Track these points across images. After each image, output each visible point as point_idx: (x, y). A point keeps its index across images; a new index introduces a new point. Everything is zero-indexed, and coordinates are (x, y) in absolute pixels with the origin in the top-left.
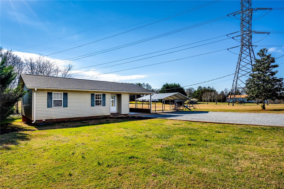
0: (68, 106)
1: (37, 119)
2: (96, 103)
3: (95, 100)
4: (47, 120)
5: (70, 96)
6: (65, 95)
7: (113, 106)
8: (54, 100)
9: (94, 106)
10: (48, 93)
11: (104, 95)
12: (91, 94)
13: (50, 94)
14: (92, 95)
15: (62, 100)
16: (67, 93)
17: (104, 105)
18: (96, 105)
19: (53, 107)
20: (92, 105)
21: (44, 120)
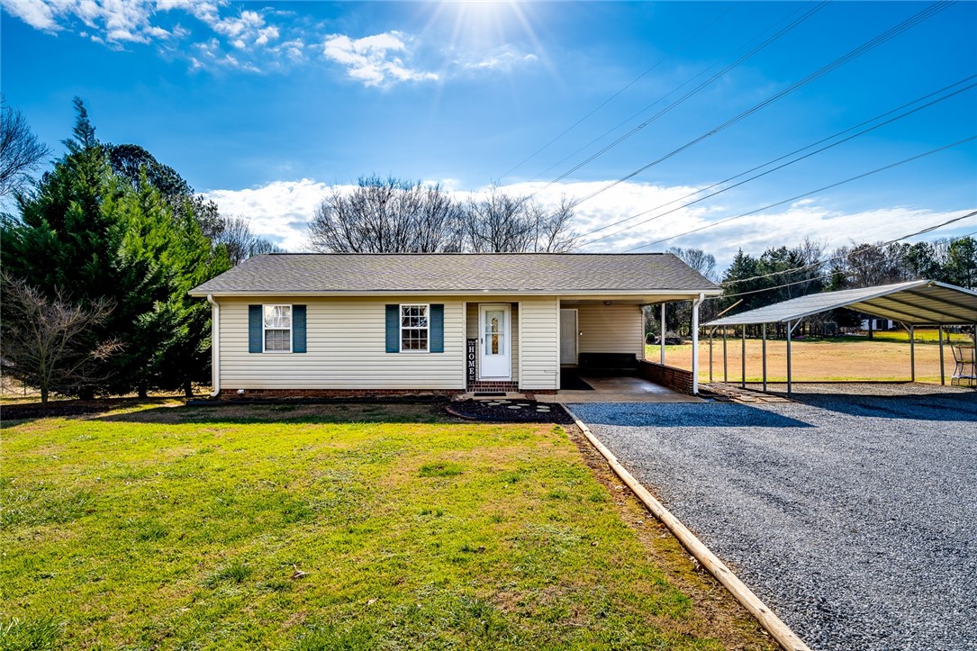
0: (308, 349)
1: (223, 387)
2: (403, 341)
3: (401, 328)
4: (251, 391)
5: (314, 316)
6: (300, 311)
7: (495, 351)
8: (266, 331)
9: (398, 352)
10: (251, 308)
11: (438, 310)
12: (387, 306)
13: (255, 311)
14: (392, 310)
15: (291, 328)
16: (305, 306)
17: (439, 348)
18: (403, 349)
19: (264, 351)
20: (391, 348)
21: (240, 391)
